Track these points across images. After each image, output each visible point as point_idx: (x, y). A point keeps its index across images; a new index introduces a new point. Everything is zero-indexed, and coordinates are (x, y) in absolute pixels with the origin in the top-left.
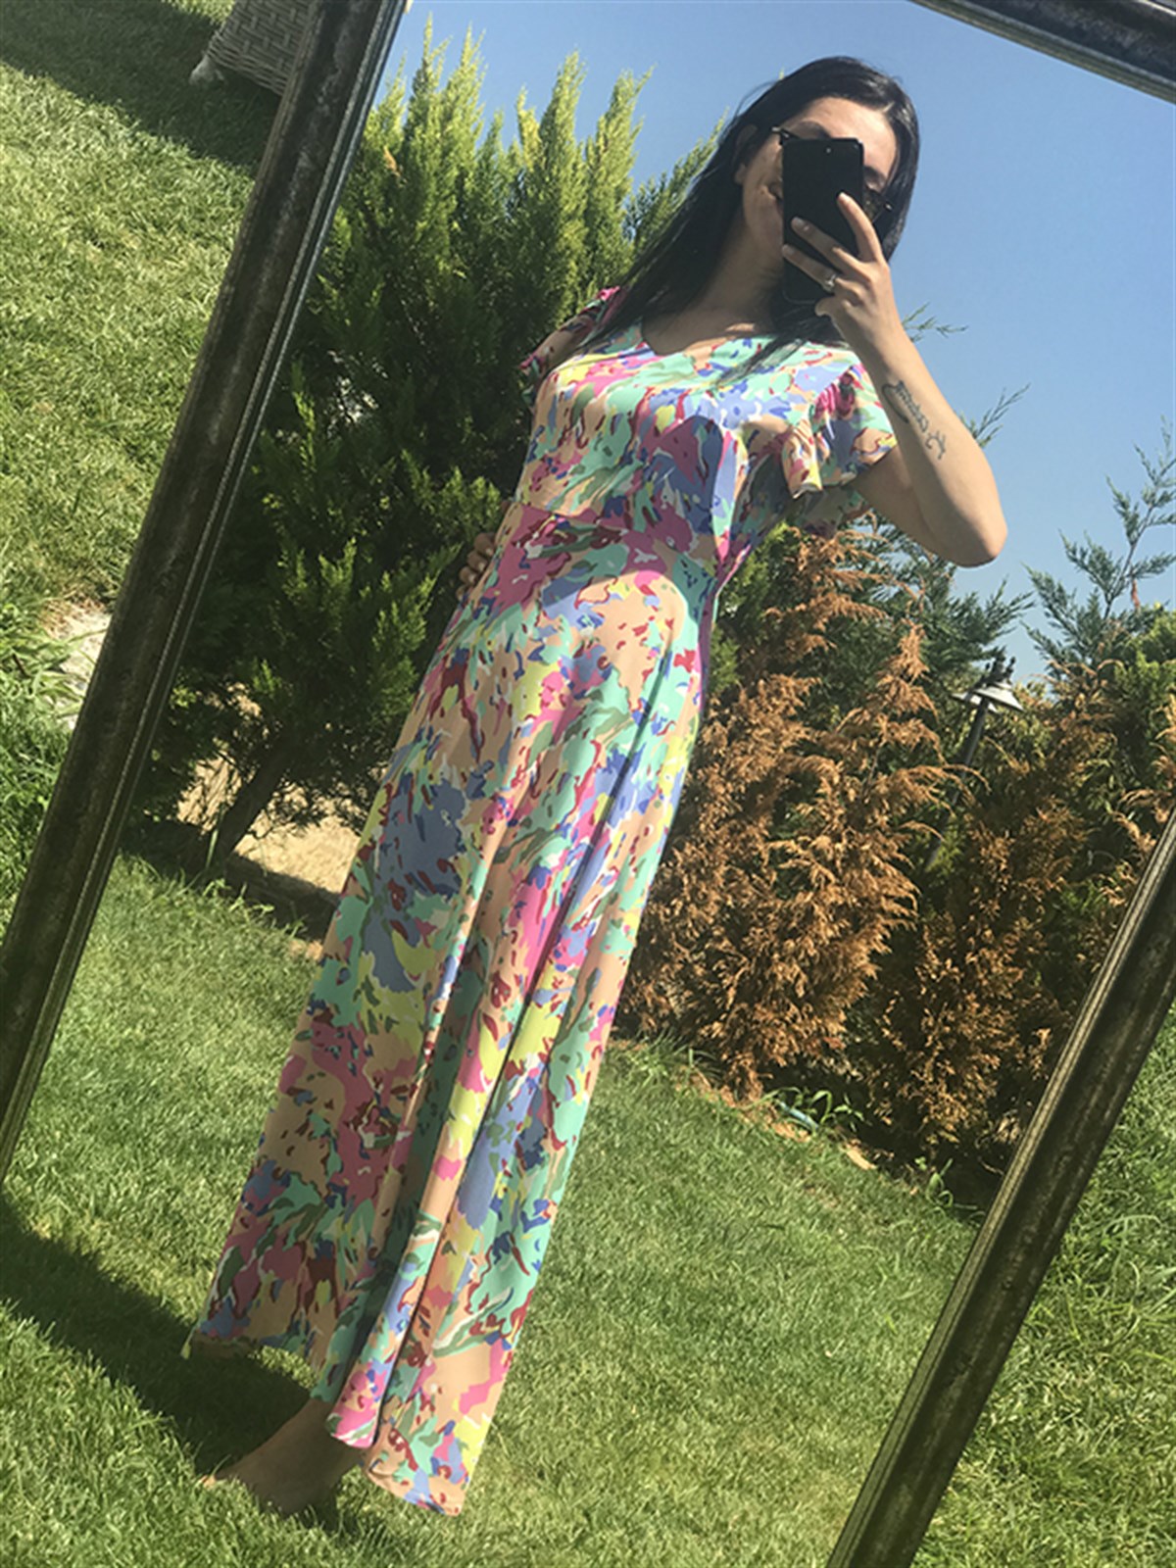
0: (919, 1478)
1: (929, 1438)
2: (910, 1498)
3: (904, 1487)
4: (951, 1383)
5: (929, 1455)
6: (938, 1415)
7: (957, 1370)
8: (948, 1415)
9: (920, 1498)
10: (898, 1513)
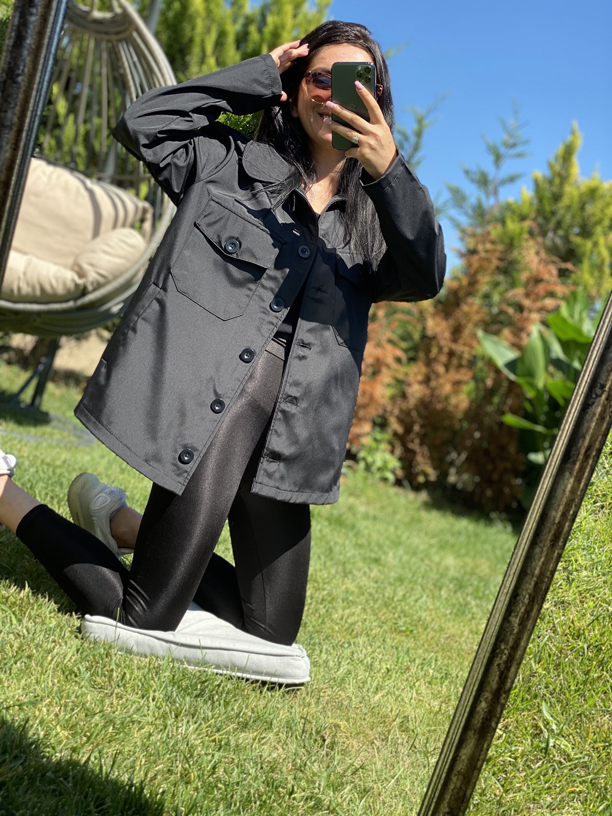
0: (577, 466)
1: (581, 441)
2: (572, 480)
3: (567, 474)
4: (593, 403)
5: (583, 451)
6: (586, 425)
7: (597, 395)
8: (594, 424)
9: (578, 480)
10: (564, 491)
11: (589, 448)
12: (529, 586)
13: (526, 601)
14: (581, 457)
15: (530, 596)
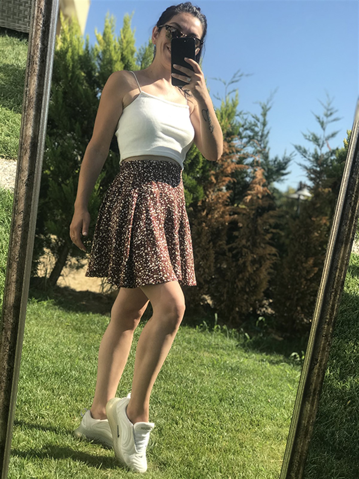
0: (311, 399)
1: (311, 386)
2: (309, 405)
3: (307, 403)
4: (314, 368)
5: (312, 391)
6: (312, 379)
7: (314, 364)
8: (315, 378)
10: (307, 410)
11: (315, 390)
12: (297, 458)
13: (297, 465)
14: (312, 394)
15: (298, 462)
